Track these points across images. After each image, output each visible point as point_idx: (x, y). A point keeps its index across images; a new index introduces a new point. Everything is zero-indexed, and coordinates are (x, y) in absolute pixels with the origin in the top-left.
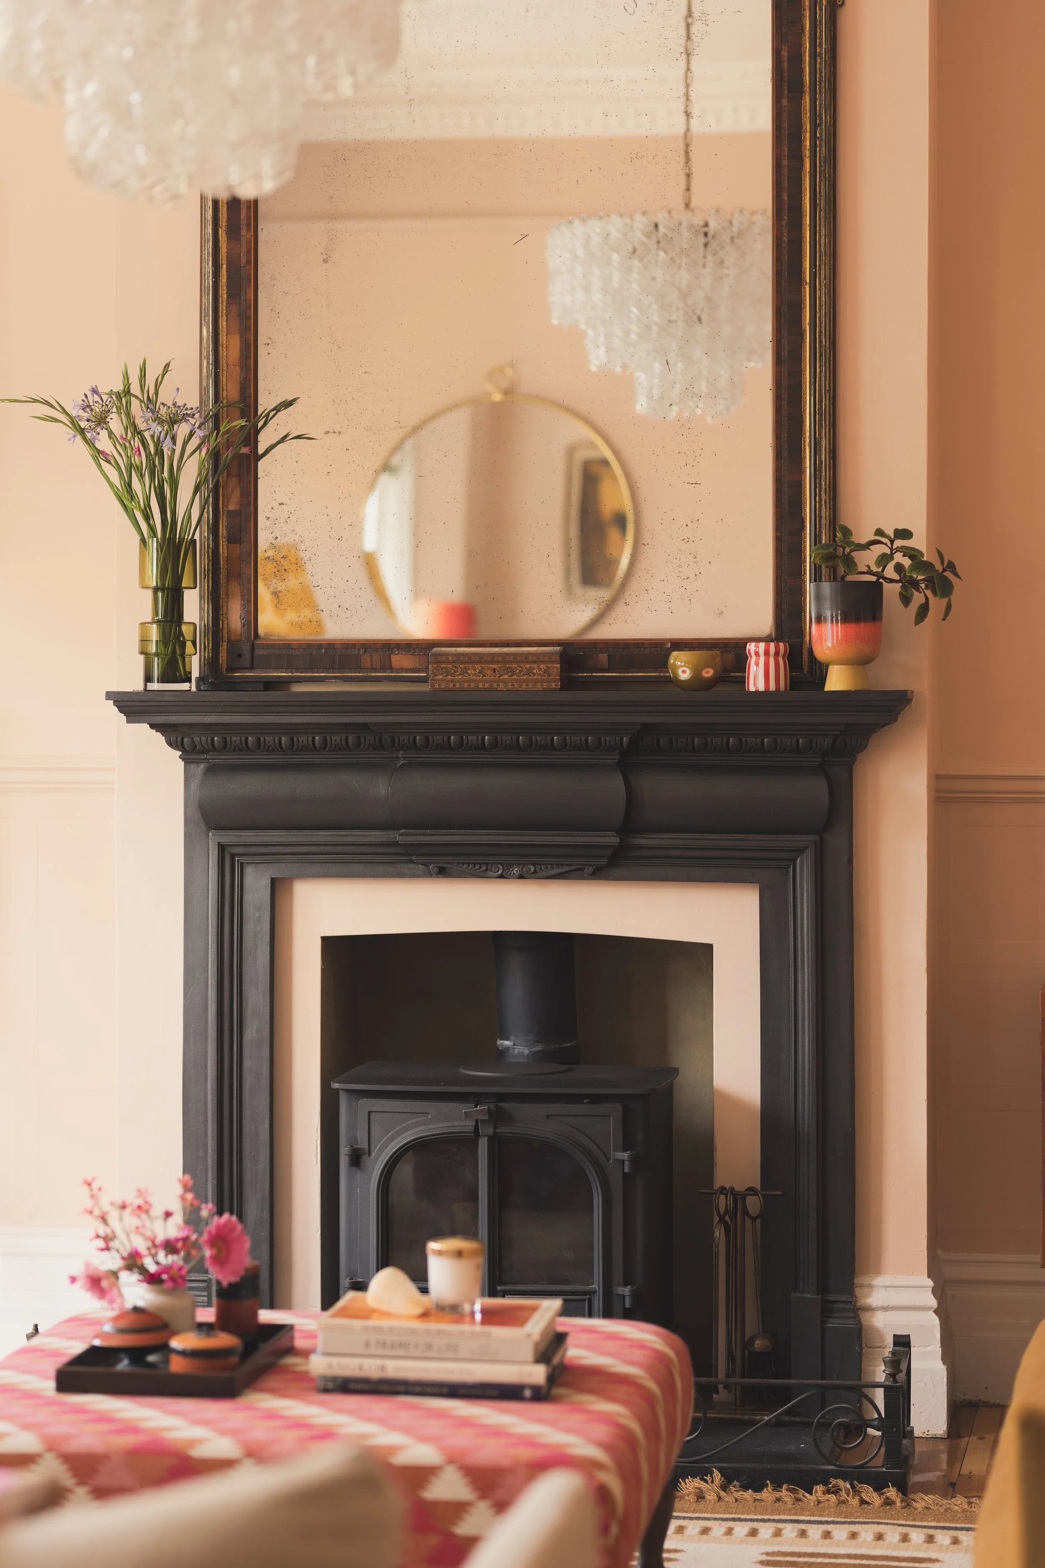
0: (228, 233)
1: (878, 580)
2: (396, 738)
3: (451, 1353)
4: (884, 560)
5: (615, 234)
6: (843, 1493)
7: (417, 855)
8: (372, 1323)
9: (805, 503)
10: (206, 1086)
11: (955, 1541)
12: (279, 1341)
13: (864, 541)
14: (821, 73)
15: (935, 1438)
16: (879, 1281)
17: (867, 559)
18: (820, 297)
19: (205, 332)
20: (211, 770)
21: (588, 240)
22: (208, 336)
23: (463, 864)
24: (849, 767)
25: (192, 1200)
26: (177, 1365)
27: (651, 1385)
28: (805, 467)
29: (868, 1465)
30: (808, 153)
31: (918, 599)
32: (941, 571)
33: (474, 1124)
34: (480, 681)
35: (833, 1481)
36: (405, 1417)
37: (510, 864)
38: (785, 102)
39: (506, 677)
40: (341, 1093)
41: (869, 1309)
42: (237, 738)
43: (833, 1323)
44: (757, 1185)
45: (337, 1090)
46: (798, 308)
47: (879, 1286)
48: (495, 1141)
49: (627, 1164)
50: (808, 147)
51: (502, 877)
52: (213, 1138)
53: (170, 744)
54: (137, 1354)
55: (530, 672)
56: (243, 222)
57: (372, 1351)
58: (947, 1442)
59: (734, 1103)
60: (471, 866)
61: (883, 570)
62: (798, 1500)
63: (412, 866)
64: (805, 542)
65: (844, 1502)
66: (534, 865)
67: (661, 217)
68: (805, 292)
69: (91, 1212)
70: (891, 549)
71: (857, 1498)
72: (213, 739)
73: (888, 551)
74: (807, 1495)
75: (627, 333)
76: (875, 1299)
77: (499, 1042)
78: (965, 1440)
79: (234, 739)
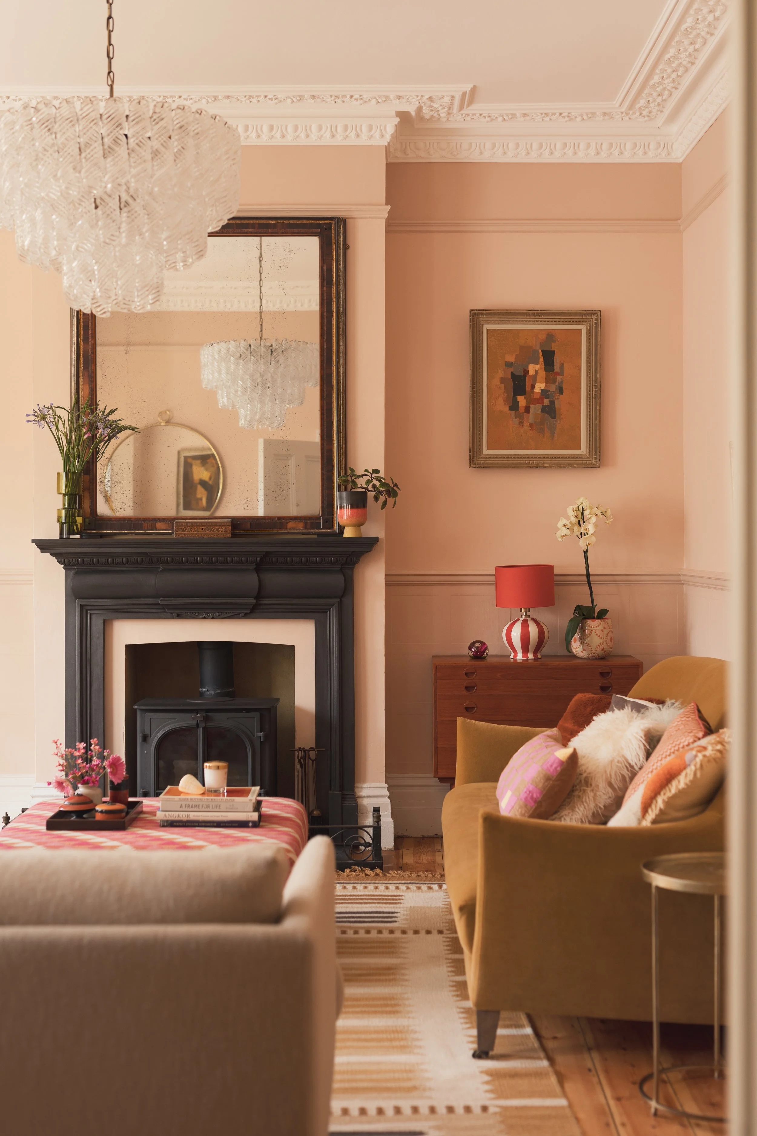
0: (83, 340)
1: (365, 491)
2: (159, 558)
3: (218, 809)
4: (368, 482)
5: (232, 349)
6: (358, 872)
7: (168, 609)
8: (182, 797)
9: (334, 458)
10: (76, 710)
11: (408, 888)
12: (138, 809)
13: (360, 474)
14: (340, 276)
15: (389, 850)
16: (365, 785)
17: (362, 482)
18: (340, 372)
19: (73, 383)
20: (77, 573)
21: (220, 351)
22: (75, 385)
23: (188, 612)
24: (352, 569)
25: (99, 749)
26: (99, 817)
27: (298, 821)
28: (334, 443)
29: (367, 860)
30: (335, 311)
31: (382, 498)
32: (392, 487)
33: (196, 722)
34: (196, 534)
35: (353, 867)
36: (201, 834)
37: (208, 612)
38: (325, 288)
39: (207, 532)
40: (137, 710)
41: (361, 797)
42: (89, 559)
43: (347, 803)
44: (314, 746)
45: (136, 709)
46: (330, 376)
47: (365, 788)
48: (205, 729)
49: (262, 738)
50: (335, 308)
51: (205, 618)
52: (79, 732)
53: (59, 562)
54: (79, 814)
55: (218, 530)
56: (90, 335)
57: (183, 809)
58: (394, 852)
59: (304, 712)
60: (191, 613)
61: (368, 487)
62: (340, 875)
63: (165, 614)
64: (334, 475)
65: (358, 875)
66: (218, 612)
67: (252, 342)
68: (334, 369)
69: (57, 754)
70: (371, 478)
71: (364, 874)
72: (78, 560)
73: (370, 479)
74: (343, 873)
75: (237, 391)
76: (364, 793)
77: (201, 689)
78: (401, 851)
79: (87, 559)
